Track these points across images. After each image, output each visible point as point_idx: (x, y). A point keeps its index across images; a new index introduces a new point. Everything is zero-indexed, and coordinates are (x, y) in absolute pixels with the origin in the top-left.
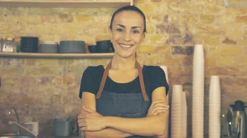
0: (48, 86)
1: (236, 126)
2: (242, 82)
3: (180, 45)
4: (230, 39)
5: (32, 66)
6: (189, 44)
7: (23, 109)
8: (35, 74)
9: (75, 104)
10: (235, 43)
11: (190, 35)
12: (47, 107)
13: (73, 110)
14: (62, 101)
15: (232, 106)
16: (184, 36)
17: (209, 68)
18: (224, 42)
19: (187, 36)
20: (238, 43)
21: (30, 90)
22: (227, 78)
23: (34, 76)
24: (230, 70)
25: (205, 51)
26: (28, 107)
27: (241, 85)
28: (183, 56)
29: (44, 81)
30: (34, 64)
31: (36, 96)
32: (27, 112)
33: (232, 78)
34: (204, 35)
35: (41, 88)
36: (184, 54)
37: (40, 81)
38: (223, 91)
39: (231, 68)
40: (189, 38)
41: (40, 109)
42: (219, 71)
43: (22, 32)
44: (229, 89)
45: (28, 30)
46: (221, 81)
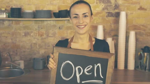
0: (29, 38)
1: (144, 63)
2: (149, 34)
3: (111, 11)
4: (143, 7)
5: (18, 25)
6: (117, 11)
7: (13, 52)
8: (20, 30)
9: (46, 48)
10: (146, 10)
11: (118, 5)
12: (29, 50)
13: (45, 52)
14: (38, 47)
15: (142, 49)
16: (114, 6)
17: (129, 26)
18: (139, 9)
19: (116, 6)
20: (148, 9)
21: (18, 40)
22: (140, 32)
23: (20, 31)
24: (142, 27)
25: (127, 15)
26: (17, 51)
27: (148, 36)
28: (113, 18)
29: (26, 34)
30: (19, 24)
31: (21, 44)
32: (17, 54)
33: (143, 31)
34: (126, 4)
35: (24, 39)
36: (114, 17)
37: (23, 34)
38: (137, 40)
39: (143, 26)
40: (117, 7)
41: (24, 52)
42: (135, 28)
43: (11, 3)
44: (141, 38)
45: (15, 2)
46: (136, 34)
